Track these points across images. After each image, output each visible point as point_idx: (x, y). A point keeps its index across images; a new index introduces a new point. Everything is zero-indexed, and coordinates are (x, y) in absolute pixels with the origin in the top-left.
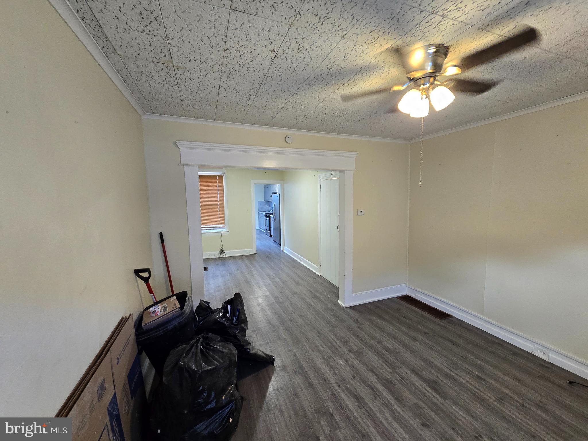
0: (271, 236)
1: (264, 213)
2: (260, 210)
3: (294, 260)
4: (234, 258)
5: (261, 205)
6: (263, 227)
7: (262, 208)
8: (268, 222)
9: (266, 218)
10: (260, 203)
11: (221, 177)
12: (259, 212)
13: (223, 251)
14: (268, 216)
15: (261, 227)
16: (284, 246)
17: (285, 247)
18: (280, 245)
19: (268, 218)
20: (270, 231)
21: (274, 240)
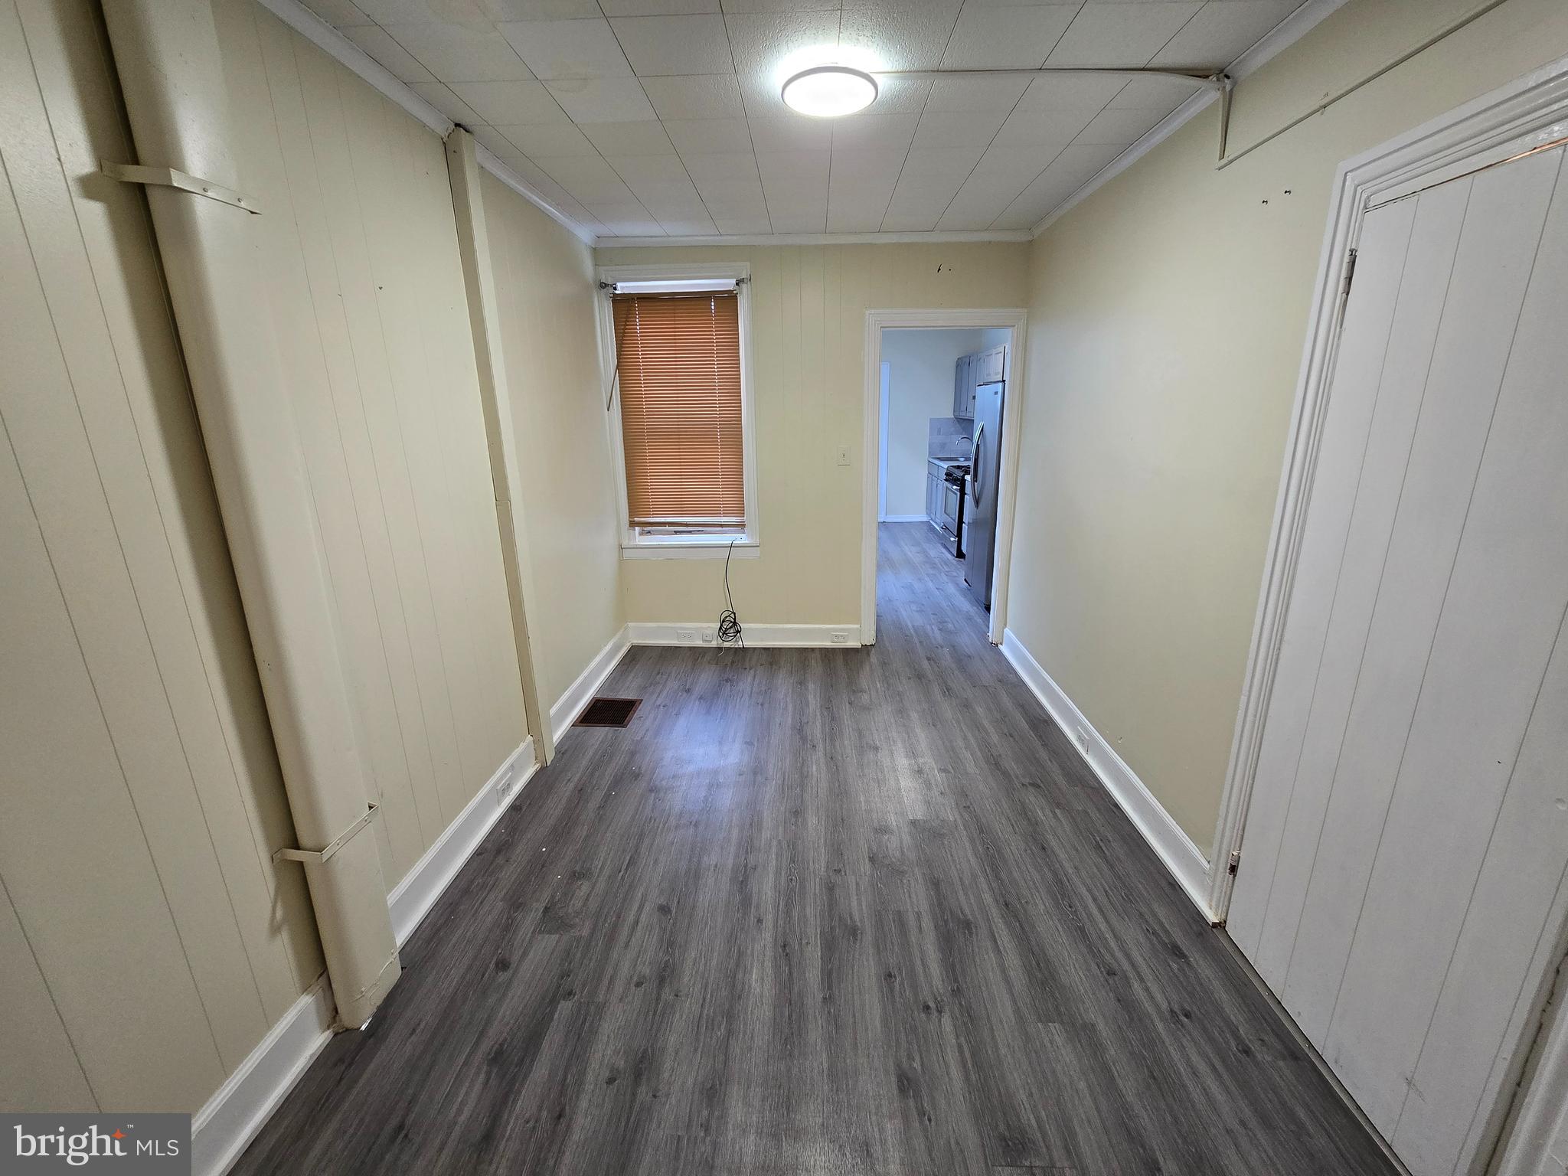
0: (960, 555)
1: (945, 465)
2: (936, 454)
3: (1042, 724)
4: (772, 656)
5: (939, 433)
6: (938, 515)
7: (943, 446)
8: (954, 499)
9: (949, 485)
10: (936, 425)
11: (727, 301)
12: (931, 460)
13: (735, 623)
14: (955, 478)
15: (933, 516)
16: (1005, 625)
17: (1006, 630)
18: (988, 609)
19: (955, 487)
20: (959, 535)
21: (965, 580)
